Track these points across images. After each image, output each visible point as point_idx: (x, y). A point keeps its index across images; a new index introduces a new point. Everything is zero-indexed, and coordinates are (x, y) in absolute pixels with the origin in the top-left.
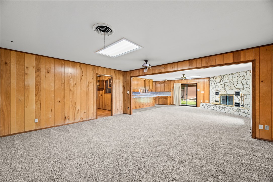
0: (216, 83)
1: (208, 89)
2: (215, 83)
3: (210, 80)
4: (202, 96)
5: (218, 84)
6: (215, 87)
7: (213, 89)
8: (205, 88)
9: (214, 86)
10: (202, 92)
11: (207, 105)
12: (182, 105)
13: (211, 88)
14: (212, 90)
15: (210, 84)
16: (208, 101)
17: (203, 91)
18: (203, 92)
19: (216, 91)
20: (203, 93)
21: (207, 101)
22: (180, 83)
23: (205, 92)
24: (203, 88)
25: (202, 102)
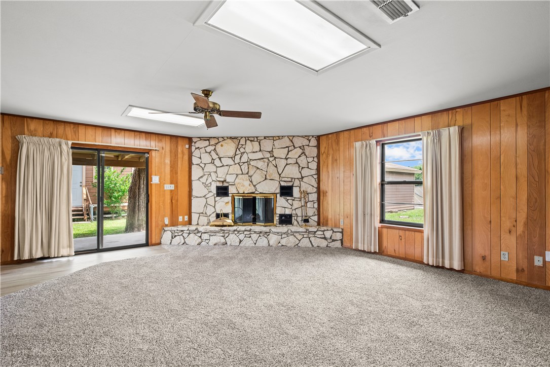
0: (220, 158)
1: (187, 177)
2: (215, 156)
3: (193, 148)
4: (169, 201)
5: (226, 161)
6: (216, 172)
7: (205, 178)
8: (176, 173)
9: (210, 168)
10: (169, 187)
11: (199, 232)
12: (78, 253)
13: (196, 172)
14: (203, 180)
15: (195, 160)
16: (186, 218)
17: (171, 183)
18: (172, 187)
19: (220, 184)
20: (171, 191)
21: (183, 218)
22: (63, 141)
23: (176, 187)
24: (171, 171)
25: (167, 226)
